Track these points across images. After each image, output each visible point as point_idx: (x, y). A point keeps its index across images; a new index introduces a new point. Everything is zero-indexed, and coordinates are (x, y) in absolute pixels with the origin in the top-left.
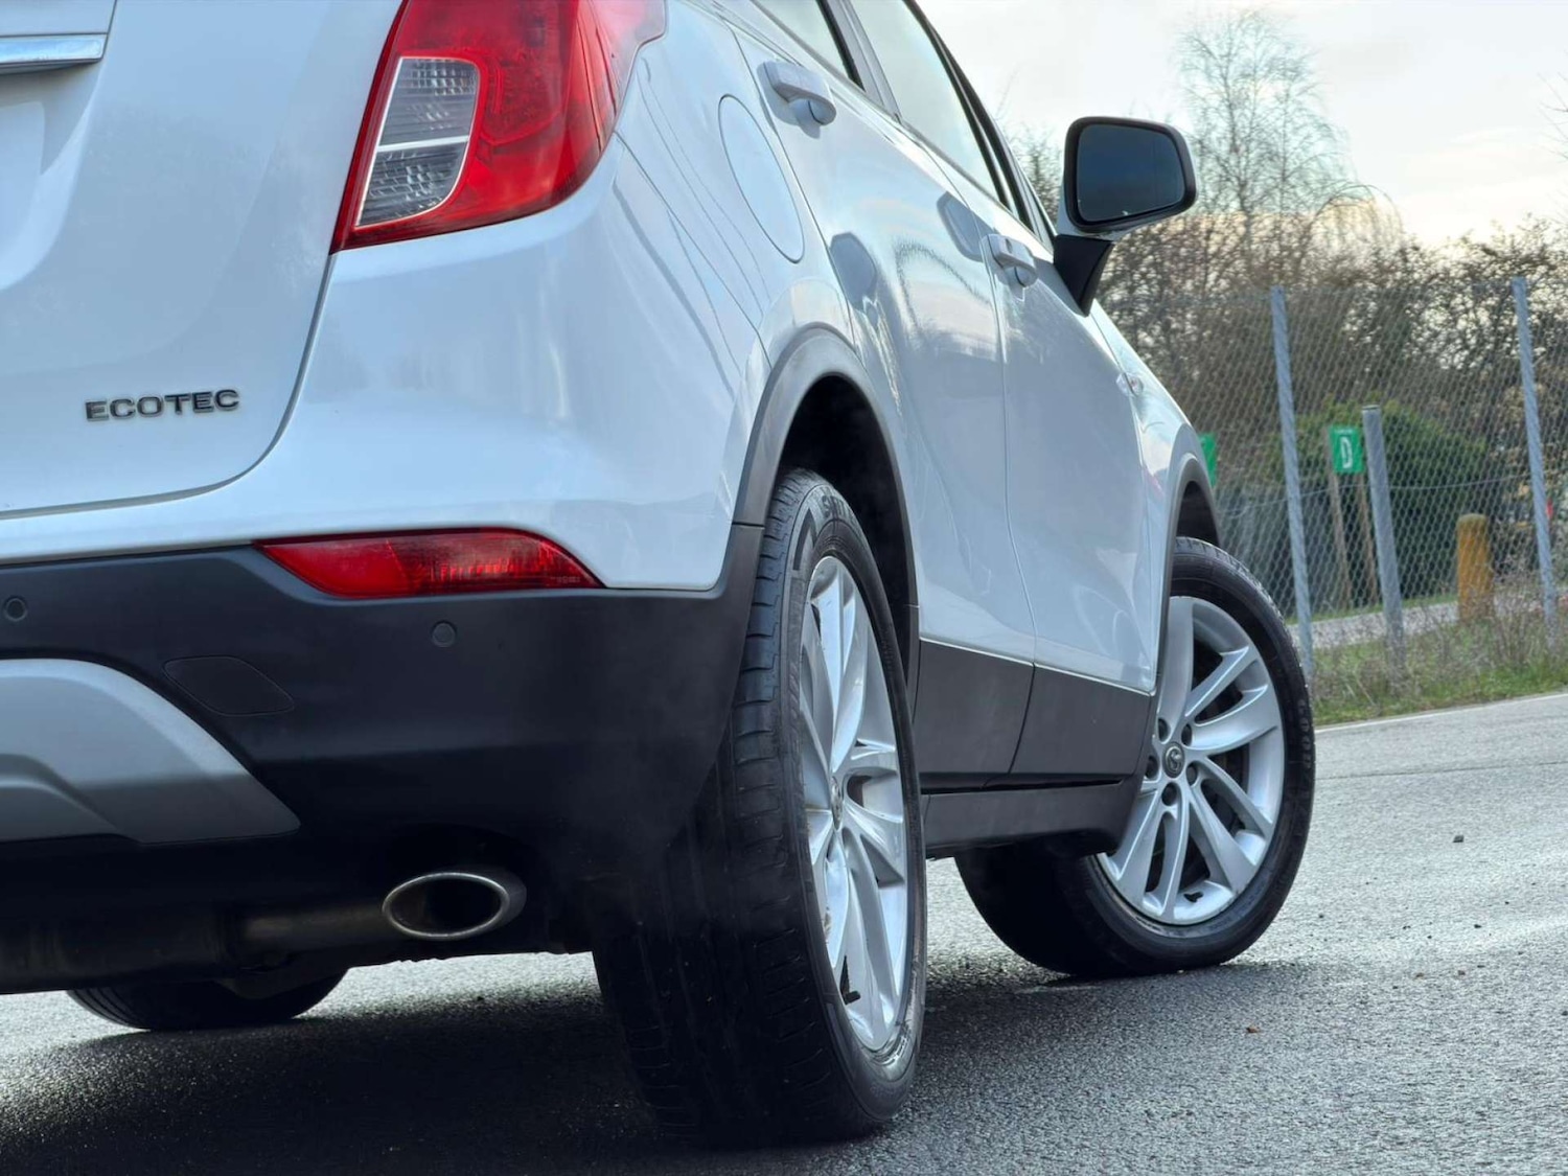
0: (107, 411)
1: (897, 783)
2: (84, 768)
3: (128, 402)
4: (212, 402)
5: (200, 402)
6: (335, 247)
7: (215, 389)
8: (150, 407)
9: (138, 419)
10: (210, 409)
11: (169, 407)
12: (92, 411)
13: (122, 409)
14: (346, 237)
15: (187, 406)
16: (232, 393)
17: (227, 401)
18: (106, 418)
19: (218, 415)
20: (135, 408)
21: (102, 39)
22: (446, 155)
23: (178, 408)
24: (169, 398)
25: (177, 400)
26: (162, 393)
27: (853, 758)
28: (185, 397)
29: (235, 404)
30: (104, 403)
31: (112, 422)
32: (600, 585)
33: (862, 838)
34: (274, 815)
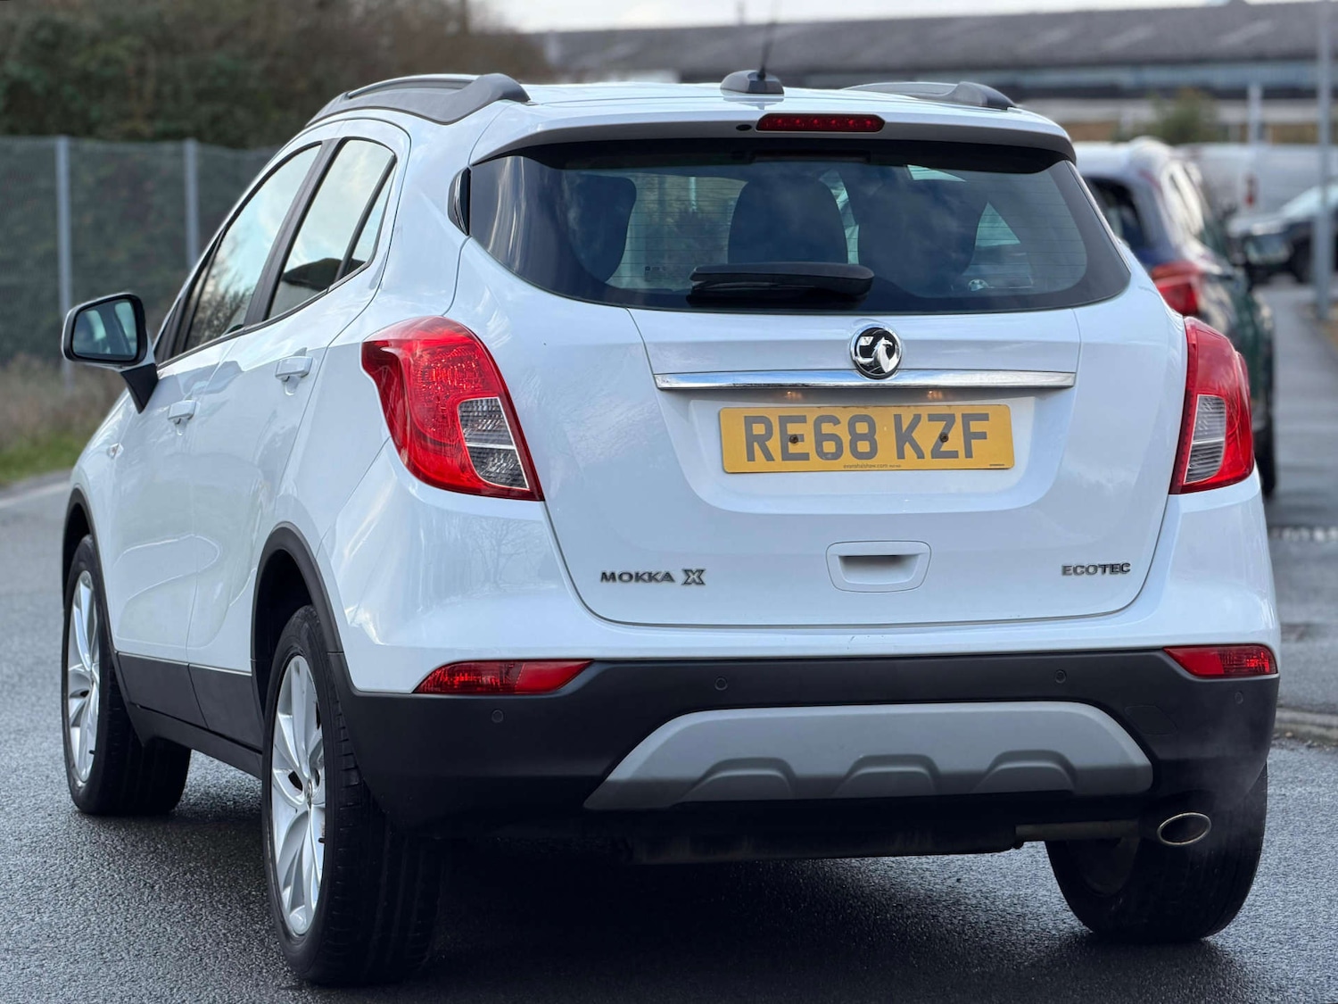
0: (1072, 571)
2: (1082, 757)
3: (1083, 567)
4: (1119, 569)
5: (1114, 569)
6: (1170, 493)
7: (1121, 562)
8: (1091, 570)
10: (1117, 572)
11: (1100, 570)
12: (1065, 570)
13: (1079, 570)
14: (1177, 487)
15: (1108, 570)
16: (1128, 565)
17: (1125, 569)
18: (1070, 574)
20: (1084, 570)
21: (1073, 375)
23: (1103, 572)
24: (1100, 566)
25: (1104, 567)
26: (1097, 563)
28: (1108, 566)
29: (1129, 570)
30: (1071, 566)
31: (1073, 576)
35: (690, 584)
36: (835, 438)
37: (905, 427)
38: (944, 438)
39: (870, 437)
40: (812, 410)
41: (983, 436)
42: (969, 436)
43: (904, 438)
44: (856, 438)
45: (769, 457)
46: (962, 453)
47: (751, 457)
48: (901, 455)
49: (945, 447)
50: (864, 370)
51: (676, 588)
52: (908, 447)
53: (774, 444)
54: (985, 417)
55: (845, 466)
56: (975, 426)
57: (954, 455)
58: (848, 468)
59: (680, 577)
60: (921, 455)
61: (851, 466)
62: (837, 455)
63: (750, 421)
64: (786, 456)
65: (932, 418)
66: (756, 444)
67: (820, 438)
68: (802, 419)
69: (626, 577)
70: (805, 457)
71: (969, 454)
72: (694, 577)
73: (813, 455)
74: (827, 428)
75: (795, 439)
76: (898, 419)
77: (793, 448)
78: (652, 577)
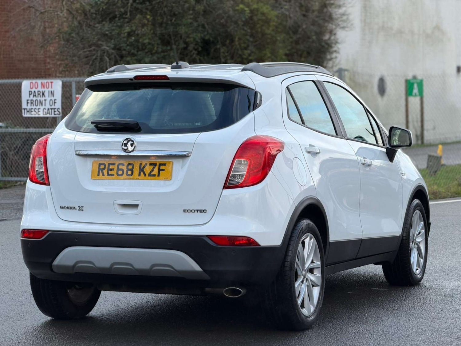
1: (320, 269)
2: (179, 267)
3: (190, 210)
4: (203, 211)
5: (201, 211)
6: (223, 189)
7: (203, 209)
8: (193, 211)
9: (191, 213)
10: (202, 212)
11: (196, 211)
12: (184, 211)
13: (189, 211)
14: (226, 187)
15: (199, 211)
16: (206, 210)
17: (205, 211)
19: (203, 213)
20: (191, 211)
21: (191, 153)
22: (242, 175)
23: (197, 212)
24: (196, 210)
25: (197, 211)
26: (195, 209)
27: (310, 266)
28: (199, 210)
29: (206, 212)
30: (186, 210)
31: (187, 213)
32: (260, 245)
33: (310, 280)
34: (207, 277)
35: (80, 210)
36: (122, 170)
37: (142, 167)
38: (152, 171)
39: (132, 170)
40: (117, 162)
41: (163, 170)
42: (160, 170)
43: (142, 170)
44: (128, 169)
45: (103, 175)
46: (157, 175)
47: (98, 175)
48: (140, 175)
49: (153, 173)
50: (125, 150)
51: (76, 211)
52: (142, 173)
53: (105, 172)
54: (165, 165)
55: (124, 178)
56: (162, 167)
57: (155, 175)
58: (125, 179)
59: (78, 208)
60: (145, 175)
61: (125, 178)
62: (122, 175)
63: (100, 164)
64: (108, 174)
65: (151, 164)
66: (100, 171)
67: (118, 169)
68: (114, 164)
69: (65, 208)
70: (113, 175)
71: (159, 175)
72: (81, 208)
73: (116, 175)
74: (121, 167)
75: (112, 170)
76: (141, 164)
77: (110, 172)
78: (71, 208)
